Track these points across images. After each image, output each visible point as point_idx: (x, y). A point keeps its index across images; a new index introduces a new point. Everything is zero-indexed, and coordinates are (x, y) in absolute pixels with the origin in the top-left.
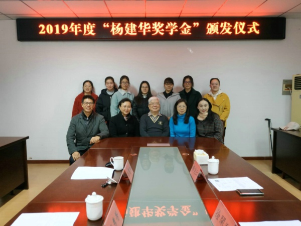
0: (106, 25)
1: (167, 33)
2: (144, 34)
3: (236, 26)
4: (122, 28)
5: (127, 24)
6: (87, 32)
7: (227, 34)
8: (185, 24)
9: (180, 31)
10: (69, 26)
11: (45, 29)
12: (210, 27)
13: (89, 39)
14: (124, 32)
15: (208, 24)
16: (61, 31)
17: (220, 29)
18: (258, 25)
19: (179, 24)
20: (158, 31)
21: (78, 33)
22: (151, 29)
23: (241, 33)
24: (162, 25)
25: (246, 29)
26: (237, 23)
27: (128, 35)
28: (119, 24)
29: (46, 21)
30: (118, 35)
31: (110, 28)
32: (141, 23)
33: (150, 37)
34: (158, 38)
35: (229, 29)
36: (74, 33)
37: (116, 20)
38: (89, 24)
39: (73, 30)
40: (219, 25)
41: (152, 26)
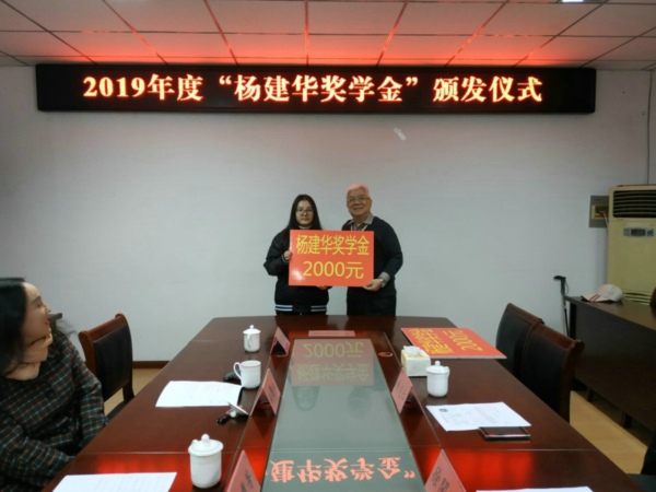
0: (224, 81)
1: (351, 98)
2: (305, 99)
3: (494, 86)
4: (258, 87)
5: (269, 79)
6: (185, 94)
7: (476, 101)
8: (388, 79)
9: (378, 94)
10: (147, 81)
11: (97, 88)
12: (440, 86)
13: (189, 108)
14: (263, 94)
15: (438, 81)
16: (130, 90)
17: (461, 91)
18: (539, 83)
19: (377, 81)
20: (332, 94)
21: (167, 95)
22: (319, 90)
23: (505, 100)
24: (343, 81)
25: (515, 91)
26: (496, 79)
27: (270, 100)
28: (253, 79)
29: (99, 70)
30: (250, 100)
31: (234, 86)
32: (299, 78)
33: (318, 106)
34: (333, 108)
35: (480, 90)
36: (157, 95)
37: (247, 70)
38: (190, 77)
39: (155, 90)
40: (460, 82)
41: (320, 83)
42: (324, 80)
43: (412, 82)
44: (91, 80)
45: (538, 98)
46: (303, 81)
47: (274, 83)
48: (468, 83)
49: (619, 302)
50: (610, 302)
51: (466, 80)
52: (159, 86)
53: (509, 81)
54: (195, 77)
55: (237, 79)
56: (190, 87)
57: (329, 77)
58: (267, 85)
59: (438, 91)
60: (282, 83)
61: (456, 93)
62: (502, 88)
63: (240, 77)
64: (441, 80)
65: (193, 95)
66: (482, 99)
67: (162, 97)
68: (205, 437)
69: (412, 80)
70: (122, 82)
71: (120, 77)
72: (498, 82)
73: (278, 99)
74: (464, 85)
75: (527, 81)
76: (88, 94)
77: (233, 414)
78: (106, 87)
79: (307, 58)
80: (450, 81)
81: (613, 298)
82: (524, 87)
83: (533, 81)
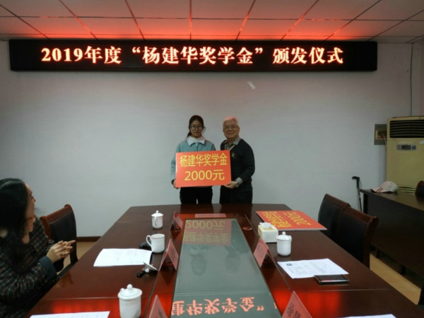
0: (136, 50)
1: (219, 62)
2: (189, 62)
3: (312, 53)
4: (158, 54)
5: (165, 49)
6: (110, 59)
7: (300, 63)
8: (244, 49)
9: (237, 59)
10: (84, 51)
11: (50, 55)
12: (277, 54)
13: (112, 68)
14: (162, 59)
15: (276, 51)
16: (73, 57)
17: (291, 57)
18: (341, 52)
19: (236, 50)
20: (207, 59)
21: (97, 60)
22: (198, 56)
23: (319, 63)
24: (214, 50)
25: (325, 57)
26: (313, 49)
27: (166, 63)
28: (154, 49)
29: (52, 43)
30: (153, 63)
31: (142, 54)
32: (185, 48)
33: (197, 67)
34: (208, 68)
35: (303, 56)
36: (91, 60)
37: (151, 43)
38: (113, 48)
39: (89, 56)
40: (290, 51)
41: (199, 52)
42: (201, 50)
43: (259, 51)
44: (47, 50)
45: (341, 61)
46: (187, 50)
47: (168, 52)
48: (296, 51)
49: (395, 193)
50: (389, 193)
51: (294, 50)
52: (93, 54)
53: (322, 50)
54: (116, 48)
55: (144, 49)
56: (113, 55)
57: (204, 48)
58: (164, 53)
59: (276, 57)
60: (174, 51)
61: (288, 58)
62: (318, 55)
63: (146, 48)
64: (278, 50)
65: (115, 60)
66: (304, 62)
67: (94, 61)
68: (130, 286)
69: (259, 50)
70: (67, 51)
71: (66, 48)
72: (315, 51)
73: (171, 62)
74: (293, 53)
75: (333, 50)
76: (44, 59)
77: (147, 270)
78: (57, 55)
79: (191, 35)
80: (284, 50)
81: (392, 190)
82: (332, 54)
83: (337, 50)
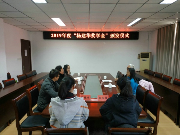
1: (96, 37)
2: (88, 37)
3: (121, 35)
4: (80, 35)
5: (82, 34)
6: (68, 37)
7: (118, 38)
8: (103, 34)
9: (101, 37)
10: (62, 34)
11: (53, 35)
13: (69, 39)
14: (81, 37)
15: (111, 34)
16: (59, 36)
17: (115, 36)
18: (129, 34)
19: (101, 34)
20: (93, 36)
21: (65, 37)
22: (91, 36)
23: (123, 37)
24: (95, 34)
25: (124, 36)
26: (121, 34)
27: (83, 38)
28: (80, 34)
29: (54, 32)
30: (79, 38)
31: (76, 35)
32: (87, 34)
33: (90, 38)
34: (93, 39)
35: (118, 36)
36: (63, 37)
37: (79, 32)
38: (69, 34)
39: (63, 36)
40: (115, 34)
41: (91, 35)
45: (128, 37)
53: (123, 34)
59: (111, 36)
60: (84, 35)
65: (70, 37)
69: (107, 34)
70: (58, 34)
78: (55, 35)
80: (113, 34)
82: (126, 35)
